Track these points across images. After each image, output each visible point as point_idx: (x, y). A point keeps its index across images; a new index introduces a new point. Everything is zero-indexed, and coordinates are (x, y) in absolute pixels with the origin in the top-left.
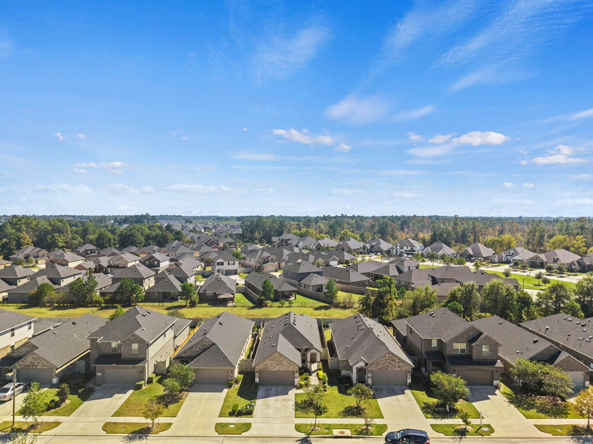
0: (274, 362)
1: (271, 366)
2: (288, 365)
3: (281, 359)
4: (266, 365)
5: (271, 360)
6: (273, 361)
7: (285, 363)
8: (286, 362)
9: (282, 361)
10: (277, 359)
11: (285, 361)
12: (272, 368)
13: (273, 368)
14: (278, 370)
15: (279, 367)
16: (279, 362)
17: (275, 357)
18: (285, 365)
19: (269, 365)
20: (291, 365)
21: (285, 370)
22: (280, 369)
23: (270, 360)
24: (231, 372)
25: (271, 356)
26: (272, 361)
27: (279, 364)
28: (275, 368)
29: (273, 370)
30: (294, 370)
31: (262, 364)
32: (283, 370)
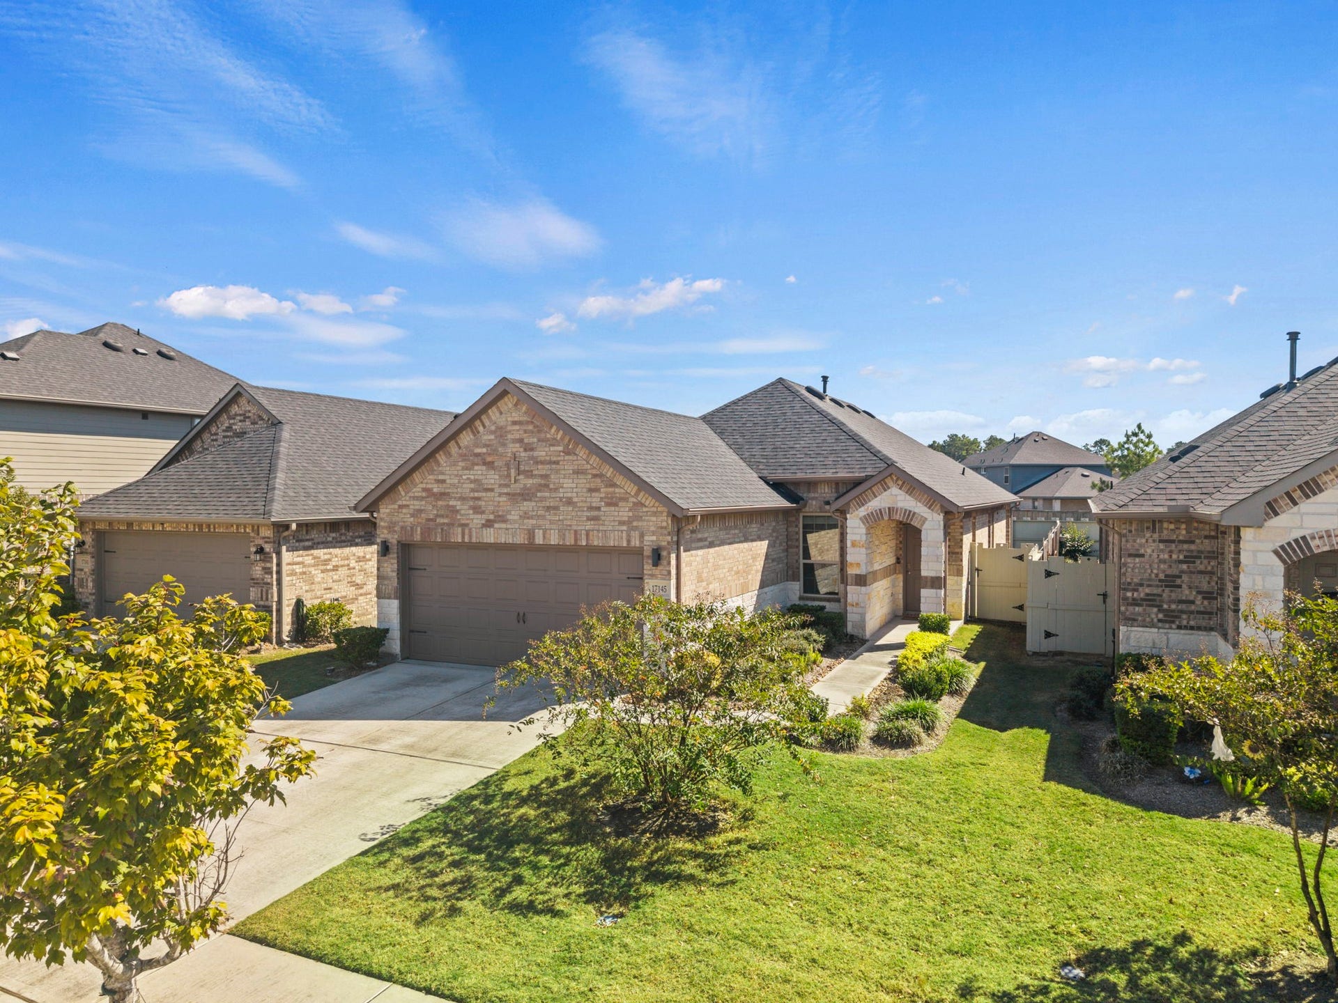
0: (492, 478)
1: (477, 510)
2: (595, 500)
3: (541, 453)
4: (443, 495)
5: (473, 459)
6: (490, 465)
7: (568, 483)
8: (577, 472)
9: (542, 469)
10: (514, 448)
11: (568, 464)
12: (478, 520)
13: (489, 524)
14: (520, 539)
15: (526, 516)
16: (529, 474)
17: (501, 432)
18: (569, 502)
19: (463, 499)
20: (612, 503)
21: (570, 541)
22: (531, 534)
23: (464, 457)
24: (260, 550)
25: (475, 432)
26: (479, 470)
27: (526, 495)
28: (502, 519)
29: (489, 536)
30: (636, 542)
31: (417, 491)
32: (554, 540)
